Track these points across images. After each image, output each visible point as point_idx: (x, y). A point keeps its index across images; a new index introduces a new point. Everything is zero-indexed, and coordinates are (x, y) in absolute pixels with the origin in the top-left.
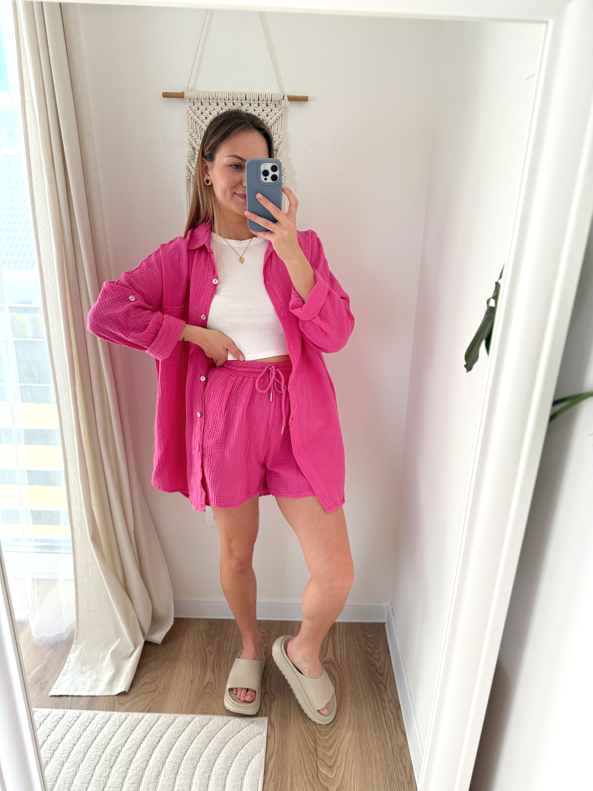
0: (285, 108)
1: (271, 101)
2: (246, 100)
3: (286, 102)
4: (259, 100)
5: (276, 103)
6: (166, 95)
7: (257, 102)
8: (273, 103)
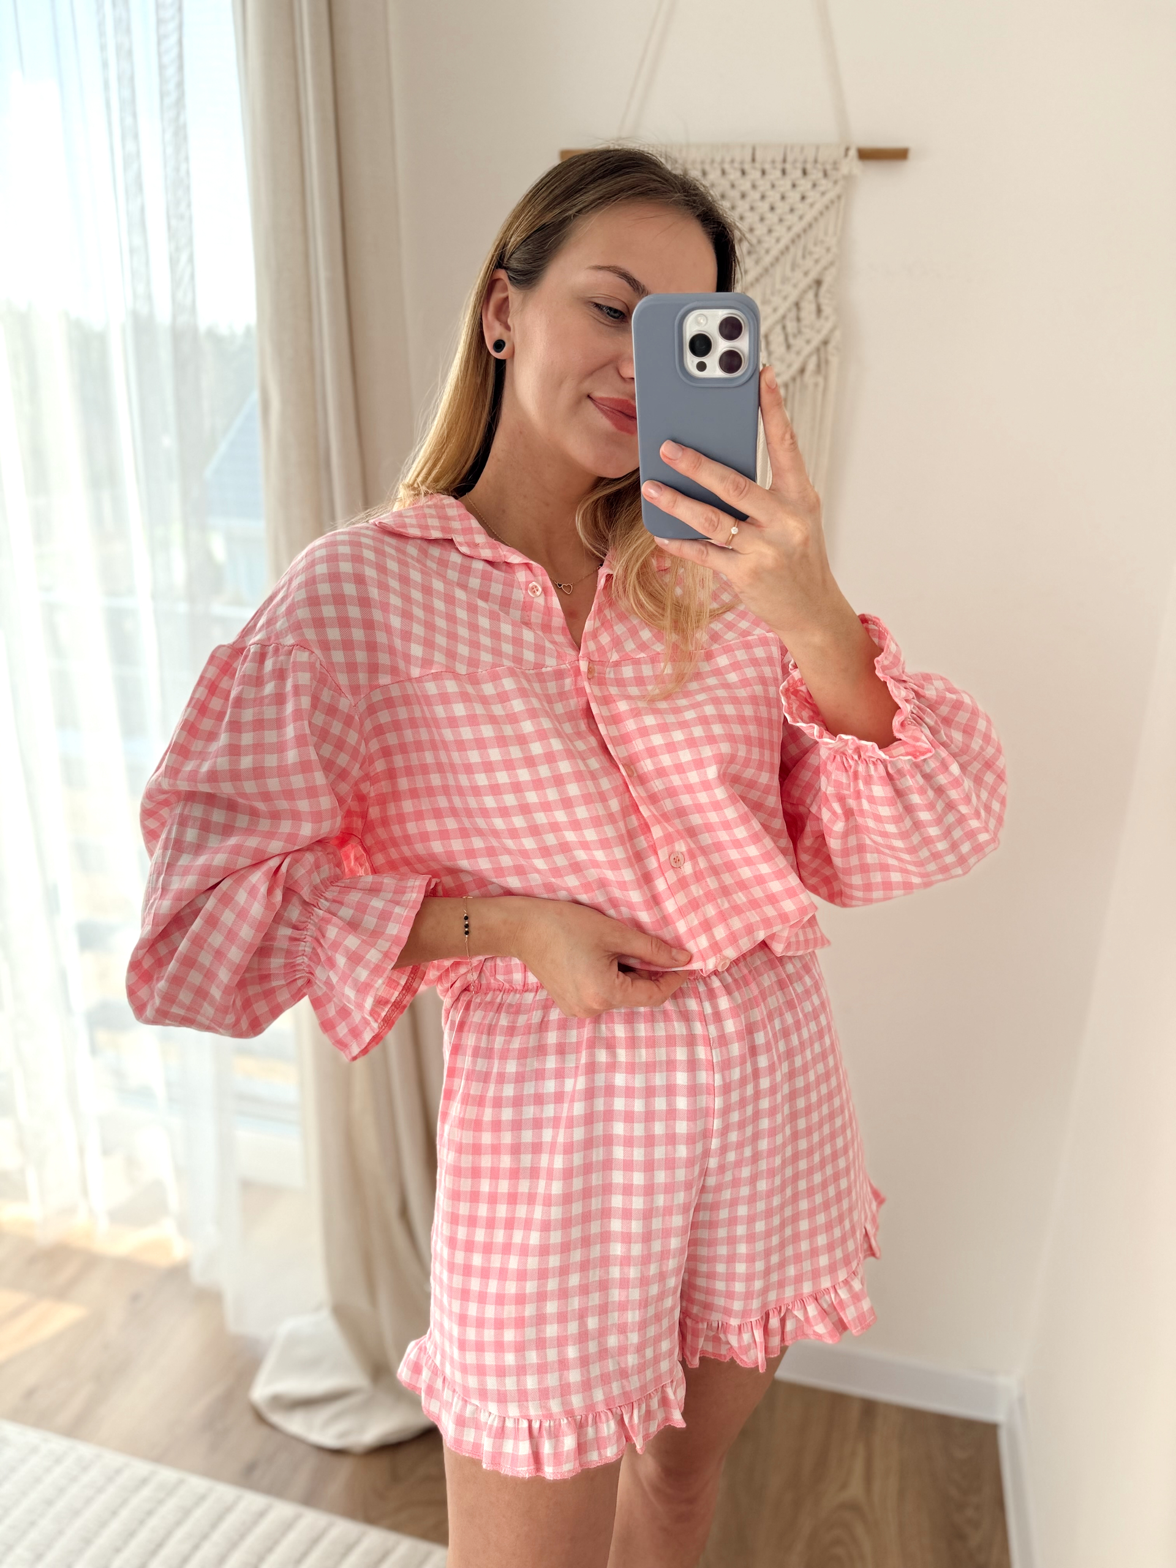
0: (849, 178)
1: (816, 161)
2: (753, 160)
3: (852, 165)
4: (784, 161)
5: (829, 167)
7: (779, 166)
8: (819, 166)
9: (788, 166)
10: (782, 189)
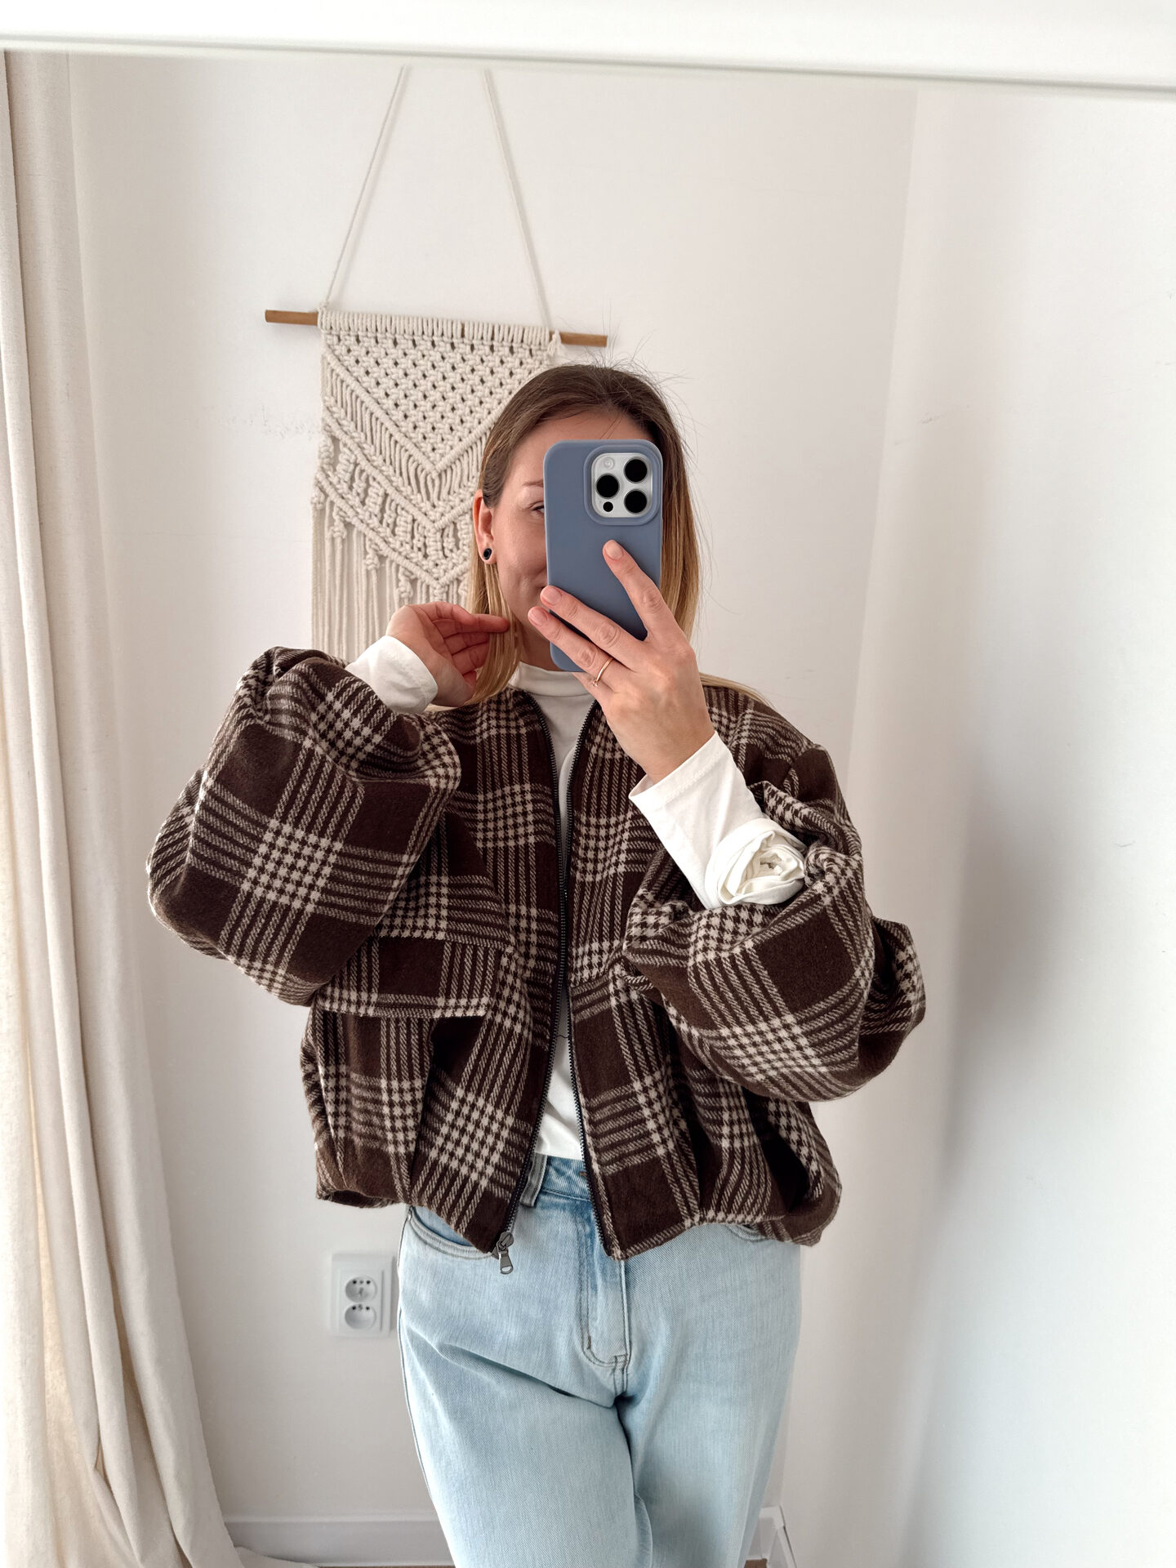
1: (522, 341)
3: (556, 347)
4: (492, 339)
5: (532, 347)
6: (272, 316)
7: (487, 343)
8: (524, 346)
9: (495, 343)
10: (491, 364)
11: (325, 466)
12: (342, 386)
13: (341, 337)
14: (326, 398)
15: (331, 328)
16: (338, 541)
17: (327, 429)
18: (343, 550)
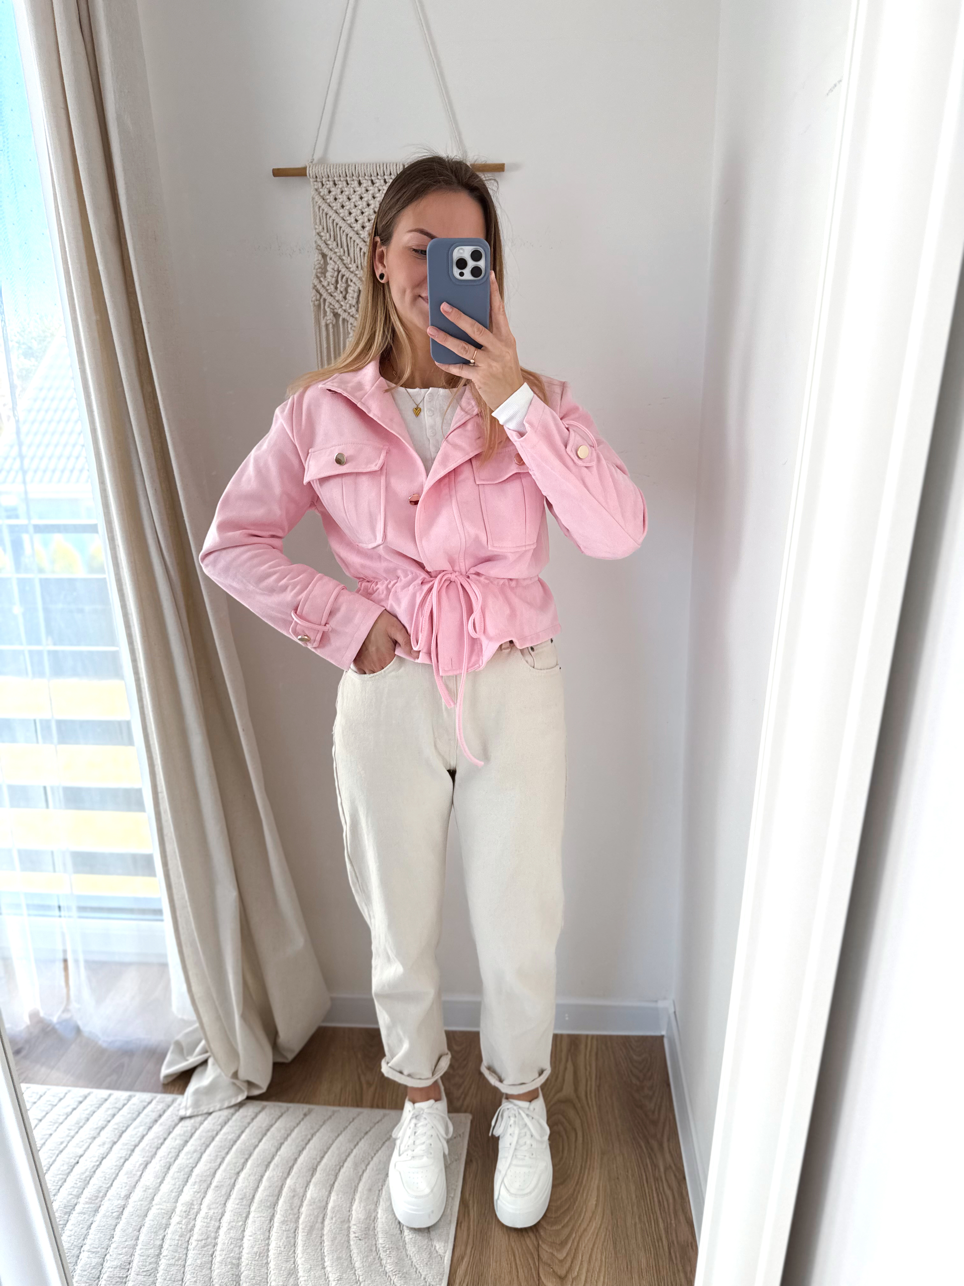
6: (277, 173)
11: (319, 275)
12: (326, 218)
13: (324, 182)
14: (317, 227)
15: (316, 177)
16: (331, 326)
17: (318, 248)
18: (334, 332)
